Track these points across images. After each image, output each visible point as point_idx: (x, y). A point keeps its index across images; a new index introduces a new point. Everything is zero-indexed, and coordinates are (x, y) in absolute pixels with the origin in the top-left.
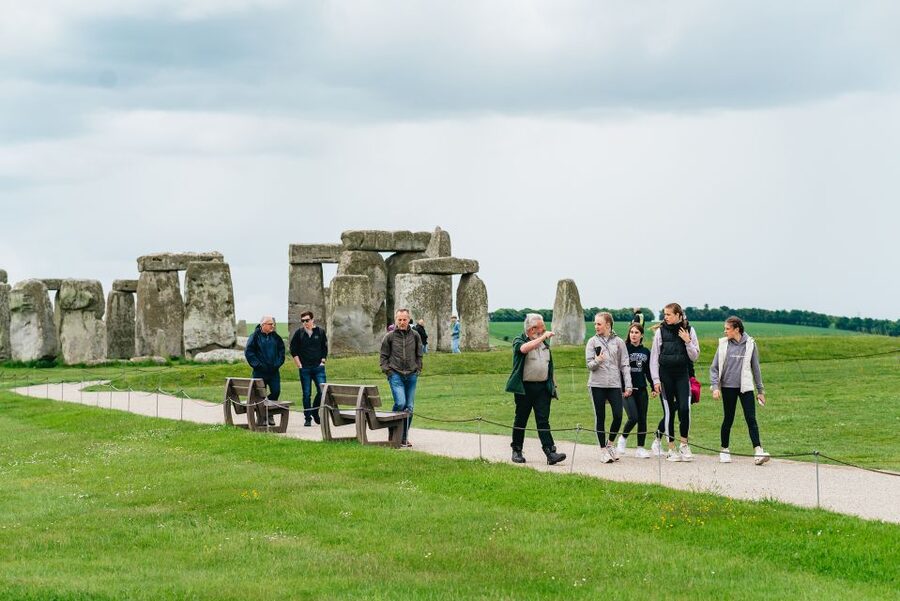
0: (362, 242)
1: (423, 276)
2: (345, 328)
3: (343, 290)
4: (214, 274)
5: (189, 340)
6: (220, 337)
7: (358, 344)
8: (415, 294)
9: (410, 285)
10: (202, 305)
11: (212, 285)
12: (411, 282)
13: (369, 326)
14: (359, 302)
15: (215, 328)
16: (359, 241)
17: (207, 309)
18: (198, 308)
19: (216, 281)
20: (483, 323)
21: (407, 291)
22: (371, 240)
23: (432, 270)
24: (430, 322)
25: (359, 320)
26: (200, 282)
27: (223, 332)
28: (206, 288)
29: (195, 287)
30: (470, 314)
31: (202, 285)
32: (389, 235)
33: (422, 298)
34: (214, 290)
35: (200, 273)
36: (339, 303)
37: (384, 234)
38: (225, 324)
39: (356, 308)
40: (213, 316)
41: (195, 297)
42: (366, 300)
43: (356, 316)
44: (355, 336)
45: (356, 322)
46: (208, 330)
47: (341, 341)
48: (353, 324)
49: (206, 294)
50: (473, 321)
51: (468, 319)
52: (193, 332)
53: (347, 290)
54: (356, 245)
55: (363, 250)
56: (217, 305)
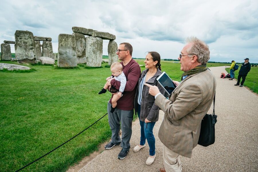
0: (78, 30)
1: (97, 38)
2: (65, 56)
3: (64, 40)
4: (26, 35)
5: (18, 57)
6: (28, 57)
7: (70, 63)
8: (94, 44)
9: (92, 40)
10: (21, 45)
11: (25, 39)
12: (92, 39)
13: (75, 55)
14: (70, 45)
15: (27, 53)
16: (77, 30)
17: (23, 47)
18: (19, 46)
19: (27, 37)
20: (116, 57)
21: (91, 42)
22: (81, 30)
23: (100, 36)
24: (99, 55)
25: (71, 53)
26: (20, 38)
27: (29, 55)
28: (23, 40)
29: (18, 39)
30: (113, 53)
31: (21, 38)
32: (87, 29)
33: (96, 45)
34: (26, 41)
35: (20, 34)
36: (62, 45)
37: (85, 29)
38: (30, 52)
39: (69, 48)
40: (26, 49)
41: (19, 43)
42: (73, 45)
43: (69, 51)
44: (69, 59)
45: (69, 54)
46: (24, 54)
47: (63, 61)
48: (68, 54)
49: (23, 42)
50: (114, 56)
51: (112, 55)
52: (19, 54)
53: (65, 40)
54: (76, 31)
55: (78, 33)
56: (27, 46)
